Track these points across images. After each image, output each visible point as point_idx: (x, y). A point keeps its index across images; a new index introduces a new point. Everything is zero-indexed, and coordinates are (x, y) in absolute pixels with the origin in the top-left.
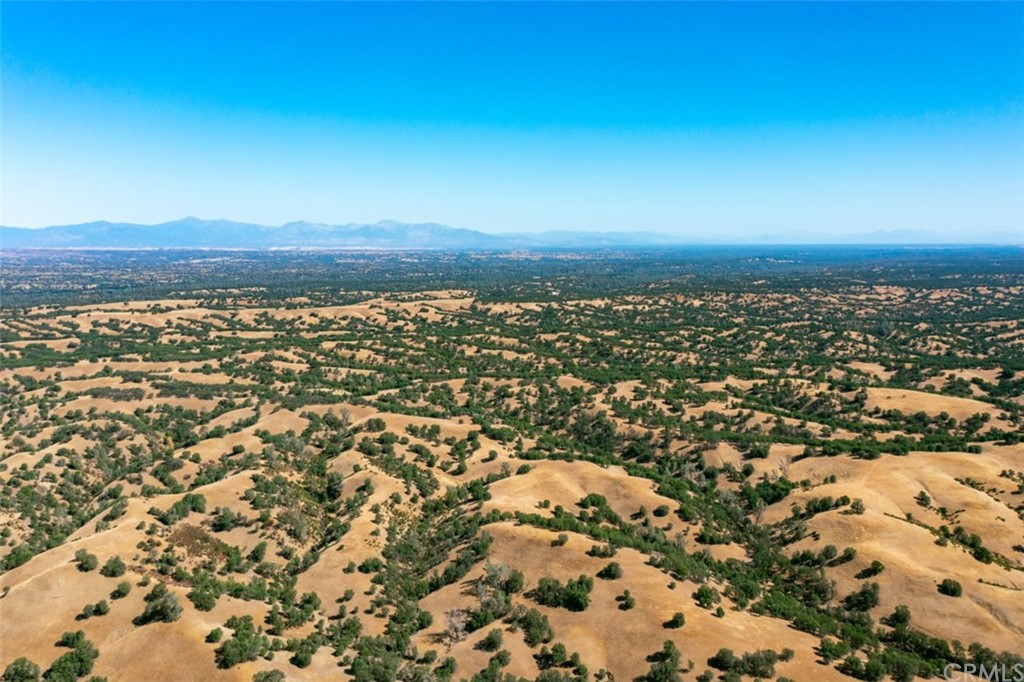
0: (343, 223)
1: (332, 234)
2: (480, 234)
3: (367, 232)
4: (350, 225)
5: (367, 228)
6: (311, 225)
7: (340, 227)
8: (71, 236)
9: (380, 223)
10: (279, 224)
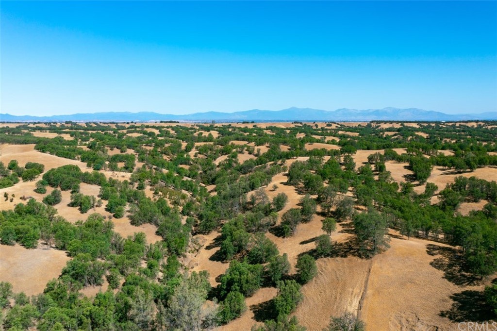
0: (366, 109)
1: (359, 114)
2: (441, 113)
4: (369, 110)
5: (377, 111)
6: (348, 110)
8: (243, 116)
9: (385, 109)
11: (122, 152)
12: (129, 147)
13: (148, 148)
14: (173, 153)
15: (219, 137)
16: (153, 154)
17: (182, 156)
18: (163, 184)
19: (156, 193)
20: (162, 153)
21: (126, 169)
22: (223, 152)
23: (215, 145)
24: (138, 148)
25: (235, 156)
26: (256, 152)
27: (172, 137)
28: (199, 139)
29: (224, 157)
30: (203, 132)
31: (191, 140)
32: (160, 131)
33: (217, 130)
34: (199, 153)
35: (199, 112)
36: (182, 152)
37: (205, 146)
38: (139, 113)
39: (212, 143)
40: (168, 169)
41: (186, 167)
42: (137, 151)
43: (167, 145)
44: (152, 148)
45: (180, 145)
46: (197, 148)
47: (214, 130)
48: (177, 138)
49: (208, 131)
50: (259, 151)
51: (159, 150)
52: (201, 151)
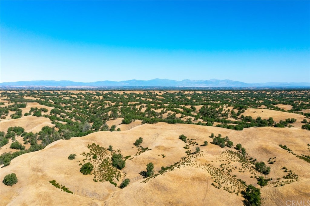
1: (196, 83)
2: (243, 83)
3: (206, 82)
4: (202, 80)
5: (207, 81)
6: (190, 80)
7: (199, 81)
8: (126, 84)
9: (211, 80)
10: (181, 80)
11: (66, 105)
12: (68, 103)
13: (75, 104)
14: (84, 105)
15: (103, 99)
16: (77, 105)
17: (87, 106)
18: (81, 113)
19: (80, 115)
20: (80, 105)
21: (70, 110)
22: (100, 105)
23: (99, 102)
24: (71, 104)
25: (104, 106)
26: (111, 105)
27: (83, 99)
28: (94, 100)
29: (101, 106)
30: (96, 96)
31: (90, 101)
32: (77, 96)
33: (102, 96)
34: (93, 105)
35: (99, 81)
36: (87, 105)
37: (95, 103)
38: (60, 81)
39: (97, 102)
40: (82, 110)
41: (88, 110)
42: (71, 105)
43: (81, 103)
44: (76, 104)
45: (86, 103)
46: (92, 104)
47: (101, 96)
48: (85, 99)
49: (99, 96)
50: (112, 104)
51: (79, 104)
52: (94, 104)
